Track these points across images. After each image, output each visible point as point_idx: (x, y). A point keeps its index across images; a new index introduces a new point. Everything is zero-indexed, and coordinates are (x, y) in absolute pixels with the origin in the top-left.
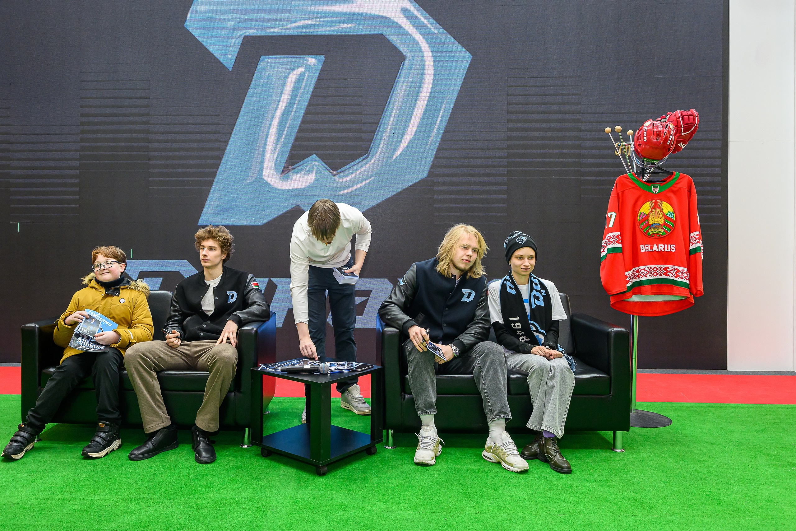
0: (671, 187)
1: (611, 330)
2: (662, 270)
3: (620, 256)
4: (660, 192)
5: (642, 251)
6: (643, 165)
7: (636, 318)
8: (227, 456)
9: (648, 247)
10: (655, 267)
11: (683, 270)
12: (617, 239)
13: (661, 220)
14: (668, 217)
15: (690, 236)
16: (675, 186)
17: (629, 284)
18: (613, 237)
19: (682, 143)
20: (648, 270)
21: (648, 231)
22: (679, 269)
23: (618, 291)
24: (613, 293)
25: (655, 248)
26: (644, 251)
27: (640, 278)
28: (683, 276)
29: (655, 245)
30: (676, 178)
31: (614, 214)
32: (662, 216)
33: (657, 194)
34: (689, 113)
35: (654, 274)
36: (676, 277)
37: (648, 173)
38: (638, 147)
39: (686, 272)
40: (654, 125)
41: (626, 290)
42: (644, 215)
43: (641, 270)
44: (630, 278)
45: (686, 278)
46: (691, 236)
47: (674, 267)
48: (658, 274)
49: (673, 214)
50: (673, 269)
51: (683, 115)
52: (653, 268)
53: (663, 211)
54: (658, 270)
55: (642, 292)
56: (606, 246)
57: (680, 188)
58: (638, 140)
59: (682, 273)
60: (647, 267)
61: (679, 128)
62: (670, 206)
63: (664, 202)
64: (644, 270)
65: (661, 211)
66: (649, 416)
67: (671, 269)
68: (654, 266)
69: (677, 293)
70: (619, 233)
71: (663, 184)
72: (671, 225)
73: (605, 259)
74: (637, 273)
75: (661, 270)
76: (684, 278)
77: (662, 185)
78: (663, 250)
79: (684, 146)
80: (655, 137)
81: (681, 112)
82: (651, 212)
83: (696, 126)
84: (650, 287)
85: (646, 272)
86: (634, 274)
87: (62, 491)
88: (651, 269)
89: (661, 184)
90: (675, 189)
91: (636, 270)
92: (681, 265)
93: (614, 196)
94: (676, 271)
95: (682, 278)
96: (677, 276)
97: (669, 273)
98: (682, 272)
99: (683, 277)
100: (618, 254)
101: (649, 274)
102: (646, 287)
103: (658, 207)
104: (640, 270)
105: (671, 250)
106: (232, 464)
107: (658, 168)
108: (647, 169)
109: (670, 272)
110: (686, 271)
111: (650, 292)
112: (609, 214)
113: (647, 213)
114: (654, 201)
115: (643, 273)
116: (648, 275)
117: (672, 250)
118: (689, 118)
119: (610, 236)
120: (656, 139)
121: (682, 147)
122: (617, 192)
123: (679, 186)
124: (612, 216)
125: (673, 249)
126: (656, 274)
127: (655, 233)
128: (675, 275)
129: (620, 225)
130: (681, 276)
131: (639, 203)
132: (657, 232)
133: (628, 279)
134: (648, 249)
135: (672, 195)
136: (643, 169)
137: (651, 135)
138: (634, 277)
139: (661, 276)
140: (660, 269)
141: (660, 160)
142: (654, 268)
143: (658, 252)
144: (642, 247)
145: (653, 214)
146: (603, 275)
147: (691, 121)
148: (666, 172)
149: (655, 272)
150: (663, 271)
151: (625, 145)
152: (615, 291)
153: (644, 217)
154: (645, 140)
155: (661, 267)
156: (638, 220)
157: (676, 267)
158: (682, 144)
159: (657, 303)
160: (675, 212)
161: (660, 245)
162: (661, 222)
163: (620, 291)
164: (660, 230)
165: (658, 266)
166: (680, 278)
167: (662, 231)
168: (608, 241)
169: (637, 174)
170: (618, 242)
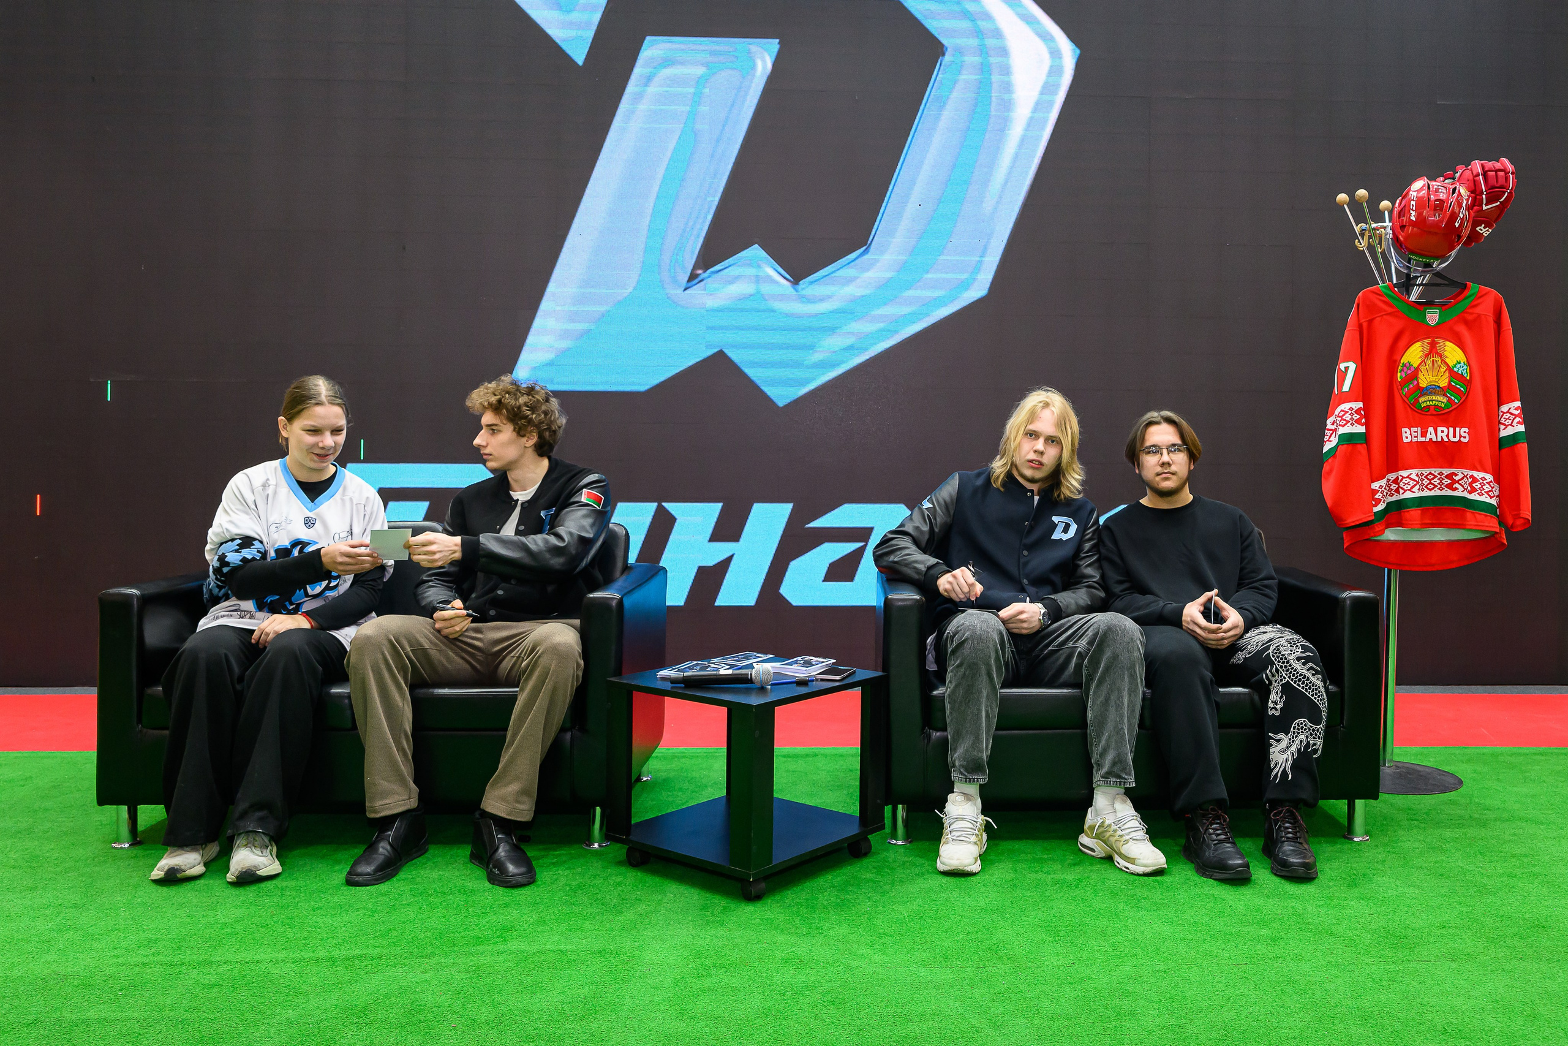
0: (1464, 312)
1: (1344, 595)
2: (1443, 479)
3: (1363, 449)
4: (1441, 322)
5: (1405, 440)
6: (1409, 268)
7: (1396, 576)
8: (554, 867)
9: (1417, 432)
10: (1430, 473)
11: (1484, 477)
12: (1358, 417)
13: (1444, 377)
14: (1457, 373)
15: (1500, 411)
16: (1470, 311)
17: (1381, 507)
18: (1350, 412)
19: (1483, 225)
20: (1417, 479)
21: (1417, 401)
22: (1476, 476)
23: (1358, 520)
24: (1346, 524)
25: (1431, 434)
26: (1409, 440)
27: (1401, 493)
28: (1484, 489)
29: (1431, 429)
30: (1471, 296)
31: (1352, 366)
32: (1444, 370)
33: (1435, 327)
34: (1498, 165)
35: (1428, 487)
36: (1470, 493)
37: (1419, 285)
38: (1399, 233)
39: (1491, 482)
40: (1431, 189)
41: (1373, 518)
42: (1410, 369)
43: (1403, 478)
44: (1383, 495)
45: (1490, 493)
46: (1502, 412)
47: (1466, 472)
48: (1436, 486)
49: (1465, 367)
50: (1465, 476)
51: (1486, 169)
52: (1426, 474)
53: (1447, 360)
54: (1436, 479)
55: (1404, 522)
56: (1335, 430)
57: (1479, 316)
58: (1399, 218)
59: (1482, 485)
60: (1414, 473)
61: (1477, 195)
62: (1461, 351)
63: (1448, 343)
64: (1407, 479)
65: (1442, 360)
66: (1419, 771)
67: (1460, 476)
68: (1428, 471)
69: (1471, 525)
70: (1360, 405)
71: (1445, 307)
72: (1462, 389)
73: (1334, 456)
74: (1394, 485)
75: (1441, 478)
76: (1485, 494)
77: (1446, 309)
78: (1446, 439)
79: (1488, 233)
80: (1432, 212)
81: (1482, 164)
82: (1423, 362)
83: (1510, 193)
84: (1419, 512)
85: (1412, 483)
86: (1389, 487)
87: (179, 948)
88: (1423, 477)
89: (1443, 306)
90: (1470, 318)
91: (1392, 479)
92: (1479, 468)
93: (1353, 330)
94: (1470, 480)
95: (1481, 494)
96: (1473, 490)
97: (1456, 485)
98: (1481, 481)
99: (1483, 492)
100: (1359, 446)
101: (1418, 486)
102: (1412, 513)
103: (1437, 353)
104: (1400, 478)
105: (1460, 438)
106: (563, 880)
107: (1438, 274)
108: (1417, 277)
109: (1458, 482)
110: (1488, 480)
111: (1417, 522)
112: (1342, 366)
113: (1415, 365)
114: (1429, 340)
115: (1406, 484)
116: (1415, 489)
117: (1462, 439)
118: (1497, 175)
119: (1345, 410)
120: (1435, 216)
121: (1484, 234)
122: (1359, 320)
123: (1478, 310)
124: (1349, 368)
125: (1465, 437)
126: (1432, 486)
127: (1431, 405)
128: (1469, 488)
129: (1363, 389)
130: (1479, 491)
131: (1402, 344)
132: (1434, 402)
133: (1378, 496)
134: (1417, 437)
135: (1462, 329)
136: (1408, 276)
137: (1425, 209)
138: (1389, 493)
139: (1441, 490)
140: (1439, 477)
141: (1442, 258)
142: (1428, 475)
143: (1437, 441)
144: (1406, 432)
145: (1427, 367)
146: (1328, 488)
147: (1501, 181)
148: (1452, 283)
149: (1430, 483)
150: (1447, 481)
151: (1374, 229)
152: (1353, 519)
153: (1409, 372)
154: (1413, 218)
155: (1441, 472)
156: (1399, 378)
157: (1471, 473)
158: (1484, 228)
159: (1433, 544)
160: (1469, 363)
161: (1439, 429)
162: (1443, 383)
163: (1361, 519)
164: (1441, 399)
165: (1436, 471)
166: (1478, 494)
167: (1445, 400)
168: (1340, 419)
169: (1396, 285)
170: (1358, 422)
